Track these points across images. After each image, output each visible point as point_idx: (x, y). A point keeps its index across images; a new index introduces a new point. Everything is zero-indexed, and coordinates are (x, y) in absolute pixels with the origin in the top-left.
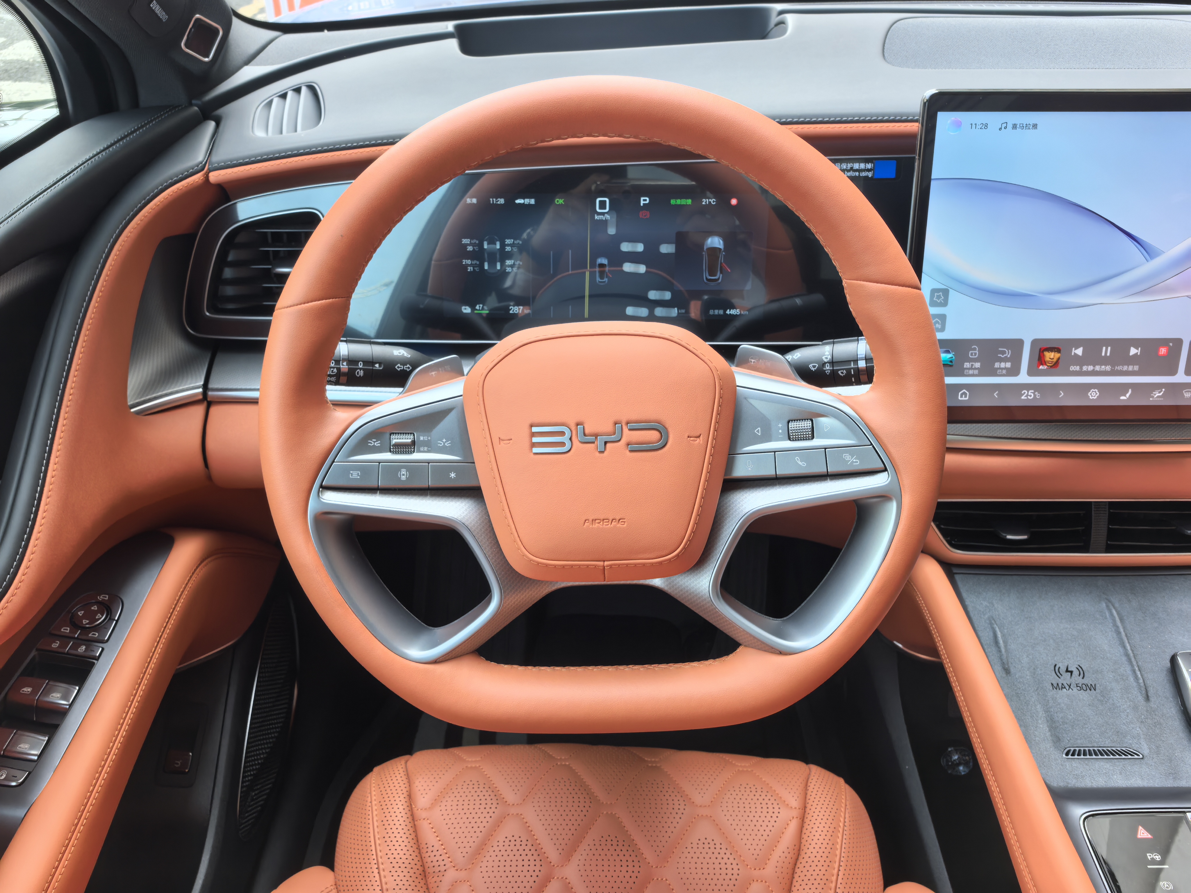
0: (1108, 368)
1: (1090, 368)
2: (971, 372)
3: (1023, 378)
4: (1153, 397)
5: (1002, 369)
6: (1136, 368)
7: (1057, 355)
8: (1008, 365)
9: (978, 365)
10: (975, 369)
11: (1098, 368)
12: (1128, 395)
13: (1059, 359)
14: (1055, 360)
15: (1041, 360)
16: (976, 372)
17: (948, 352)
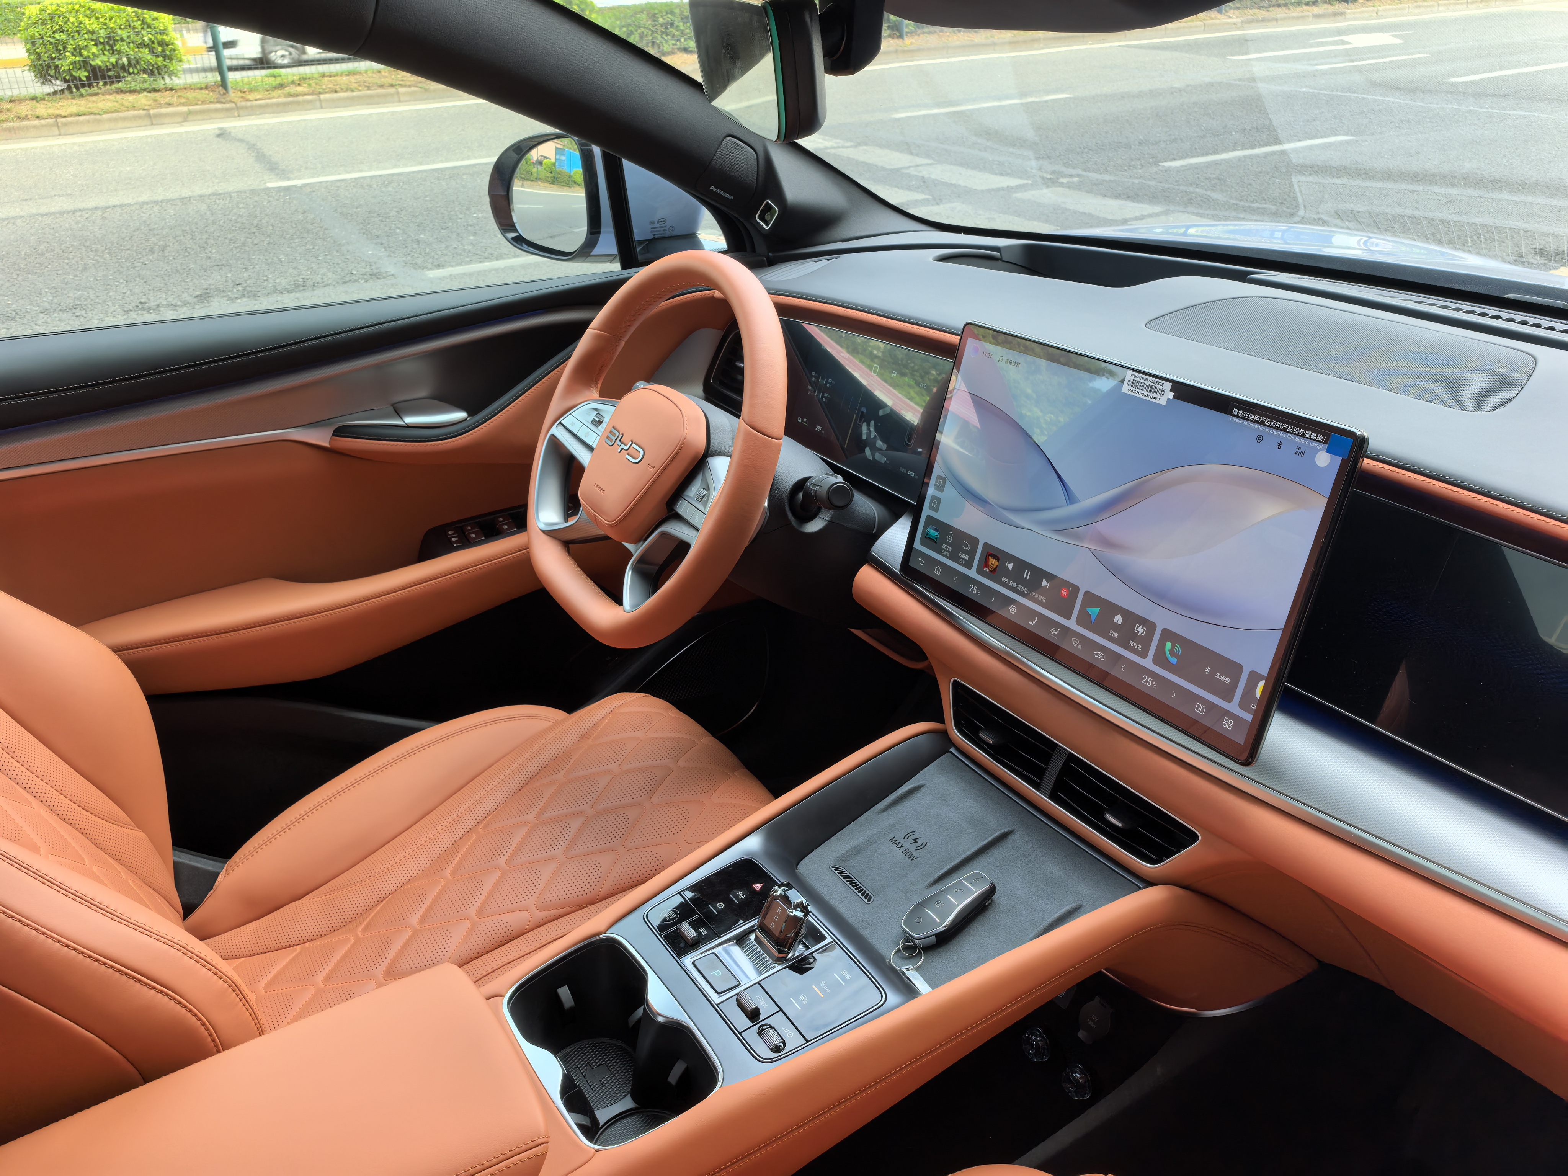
0: (1026, 590)
1: (1015, 585)
2: (945, 553)
3: (972, 573)
4: (1050, 633)
5: (963, 559)
6: (1044, 599)
7: (997, 563)
8: (967, 557)
9: (950, 549)
10: (948, 551)
11: (1019, 587)
12: (1034, 622)
13: (997, 566)
14: (994, 567)
15: (986, 564)
16: (948, 554)
17: (936, 530)
